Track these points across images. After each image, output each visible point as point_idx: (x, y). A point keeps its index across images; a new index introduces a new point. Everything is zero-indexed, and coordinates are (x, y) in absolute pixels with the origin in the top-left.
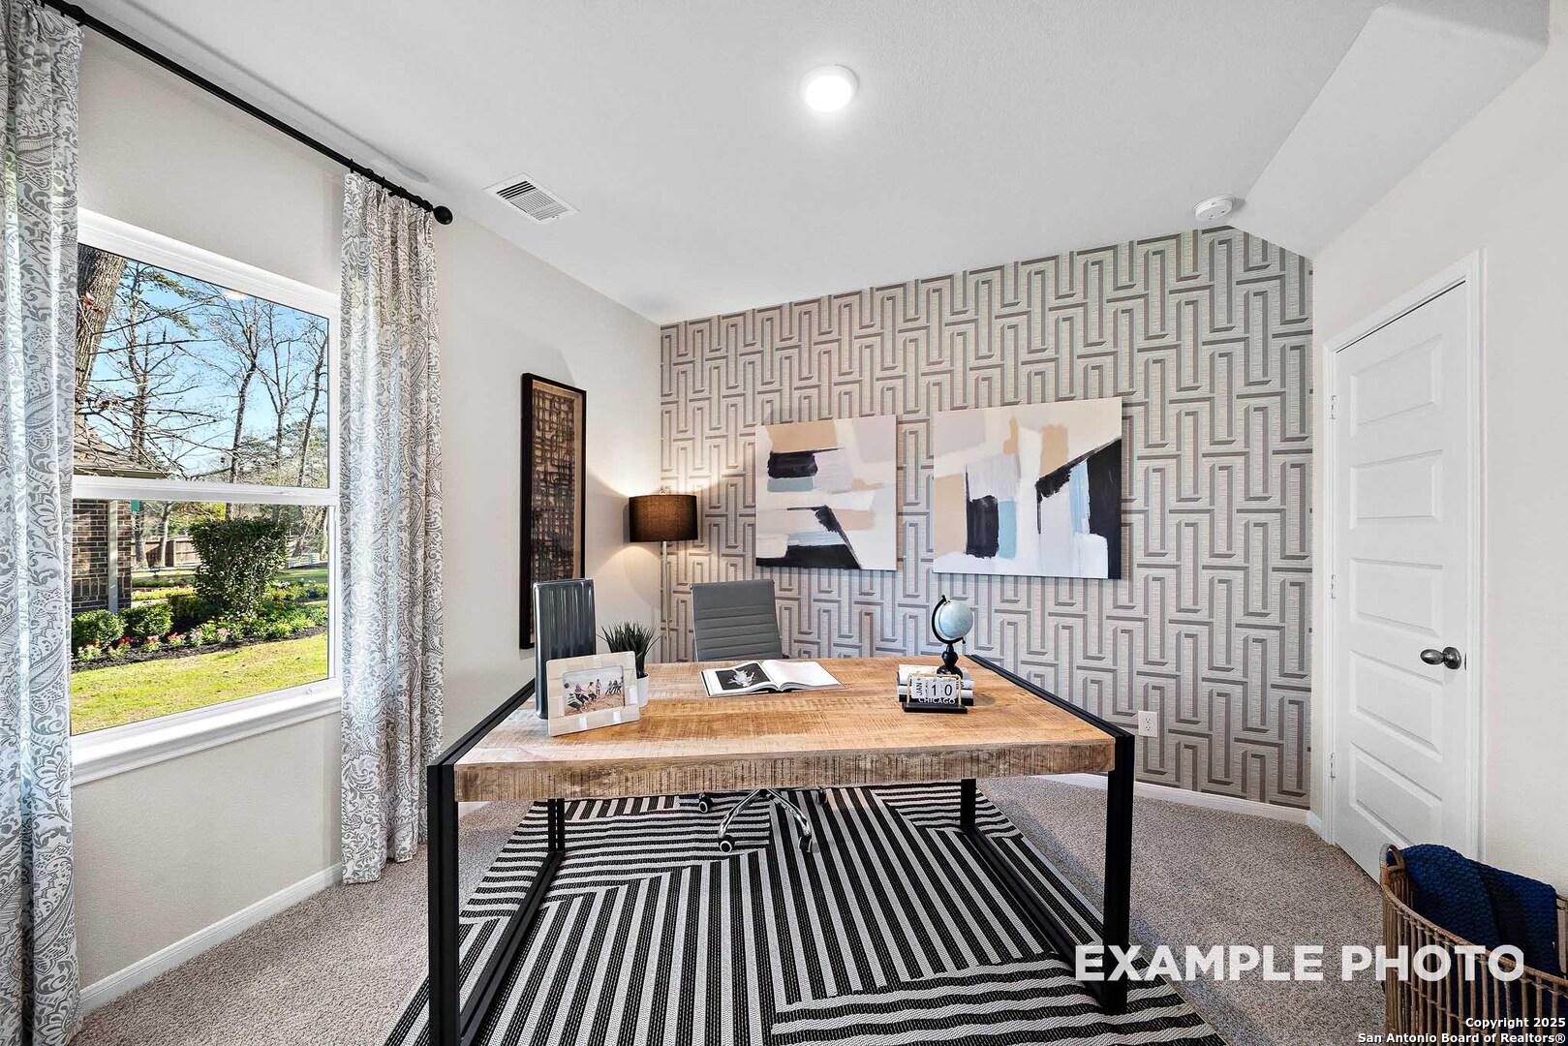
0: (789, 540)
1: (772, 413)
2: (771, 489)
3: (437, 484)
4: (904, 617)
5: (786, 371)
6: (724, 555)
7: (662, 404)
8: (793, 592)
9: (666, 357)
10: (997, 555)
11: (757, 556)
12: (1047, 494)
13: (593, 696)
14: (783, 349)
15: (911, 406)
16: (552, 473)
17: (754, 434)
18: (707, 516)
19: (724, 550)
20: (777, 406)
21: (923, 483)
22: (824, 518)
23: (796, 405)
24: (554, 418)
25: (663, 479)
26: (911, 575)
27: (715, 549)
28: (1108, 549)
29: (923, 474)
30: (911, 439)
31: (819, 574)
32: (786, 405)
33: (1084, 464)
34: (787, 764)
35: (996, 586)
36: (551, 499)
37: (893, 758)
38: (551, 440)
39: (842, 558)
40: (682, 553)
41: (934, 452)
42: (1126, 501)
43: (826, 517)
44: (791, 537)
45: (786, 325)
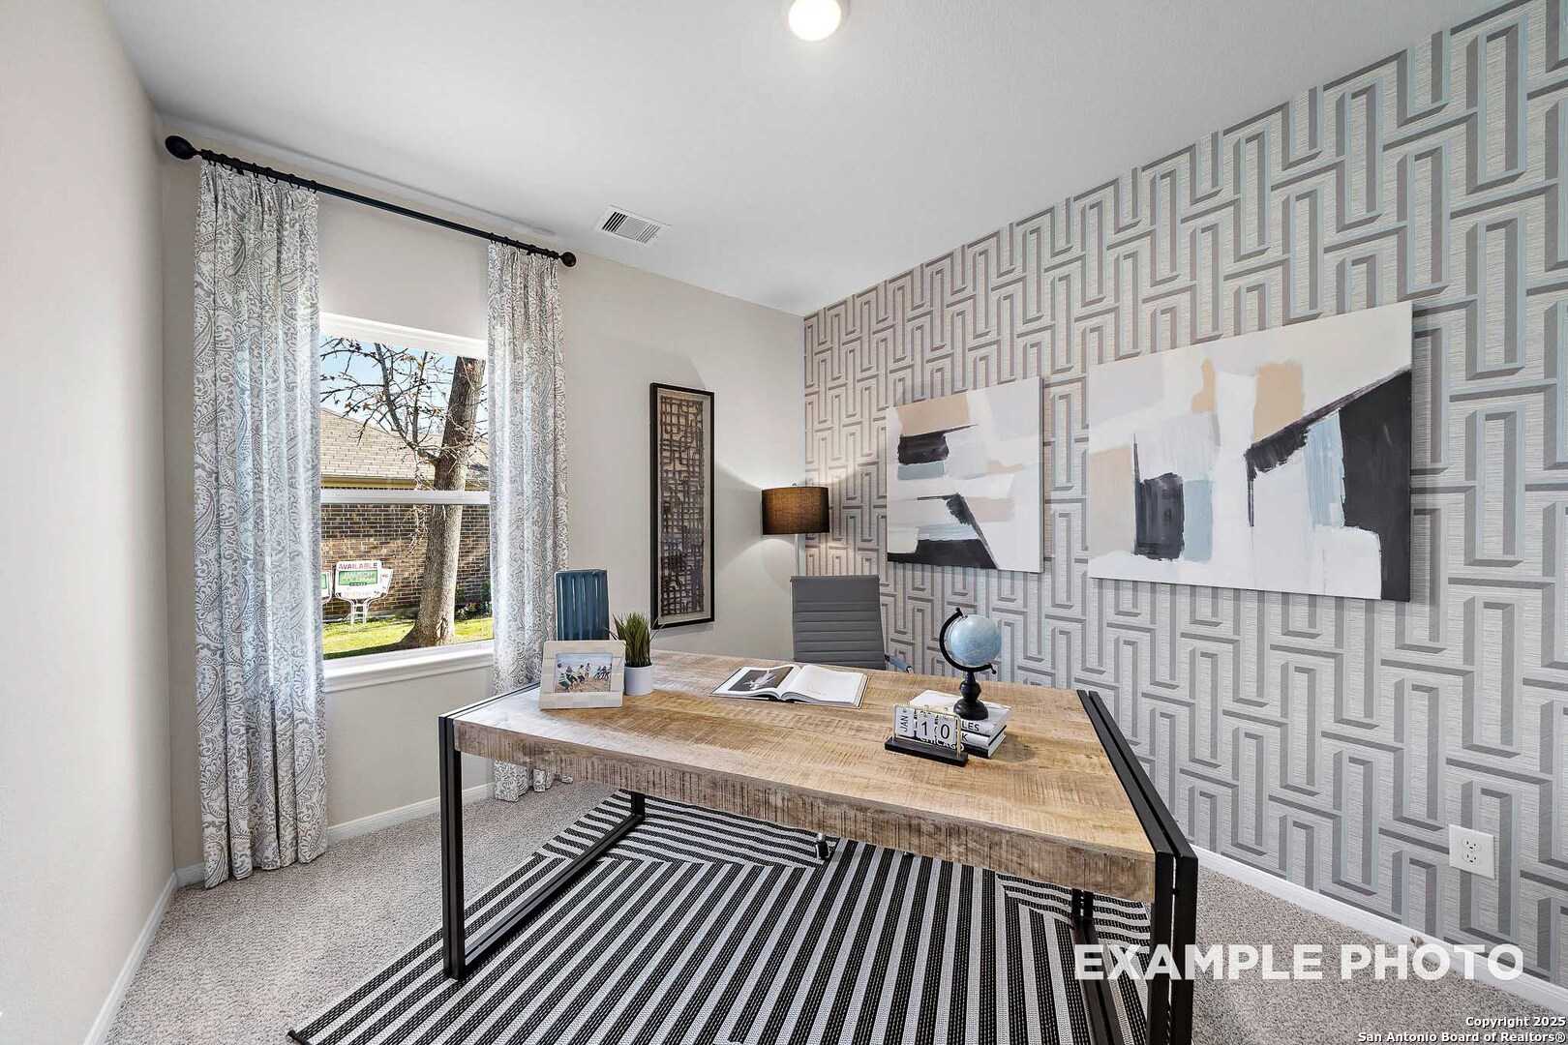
0: (919, 533)
1: (904, 393)
2: (902, 477)
3: (563, 486)
4: (1053, 630)
5: (918, 342)
6: (859, 549)
7: (806, 395)
8: (926, 592)
9: (809, 347)
10: (1181, 557)
11: (889, 551)
12: (1265, 467)
13: (581, 678)
14: (914, 318)
15: (1061, 363)
16: (680, 472)
17: (884, 418)
18: (844, 508)
19: (860, 544)
20: (909, 382)
21: (1077, 461)
22: (955, 508)
23: (927, 378)
24: (683, 421)
25: (807, 471)
26: (1062, 579)
27: (851, 542)
28: (1383, 551)
29: (1078, 448)
30: (1061, 405)
31: (953, 573)
32: (918, 381)
33: (1334, 418)
34: (694, 779)
35: (1183, 601)
36: (680, 495)
37: (808, 801)
38: (680, 442)
39: (975, 555)
40: (823, 546)
41: (1090, 420)
42: (1423, 472)
43: (959, 508)
44: (922, 530)
45: (918, 291)
